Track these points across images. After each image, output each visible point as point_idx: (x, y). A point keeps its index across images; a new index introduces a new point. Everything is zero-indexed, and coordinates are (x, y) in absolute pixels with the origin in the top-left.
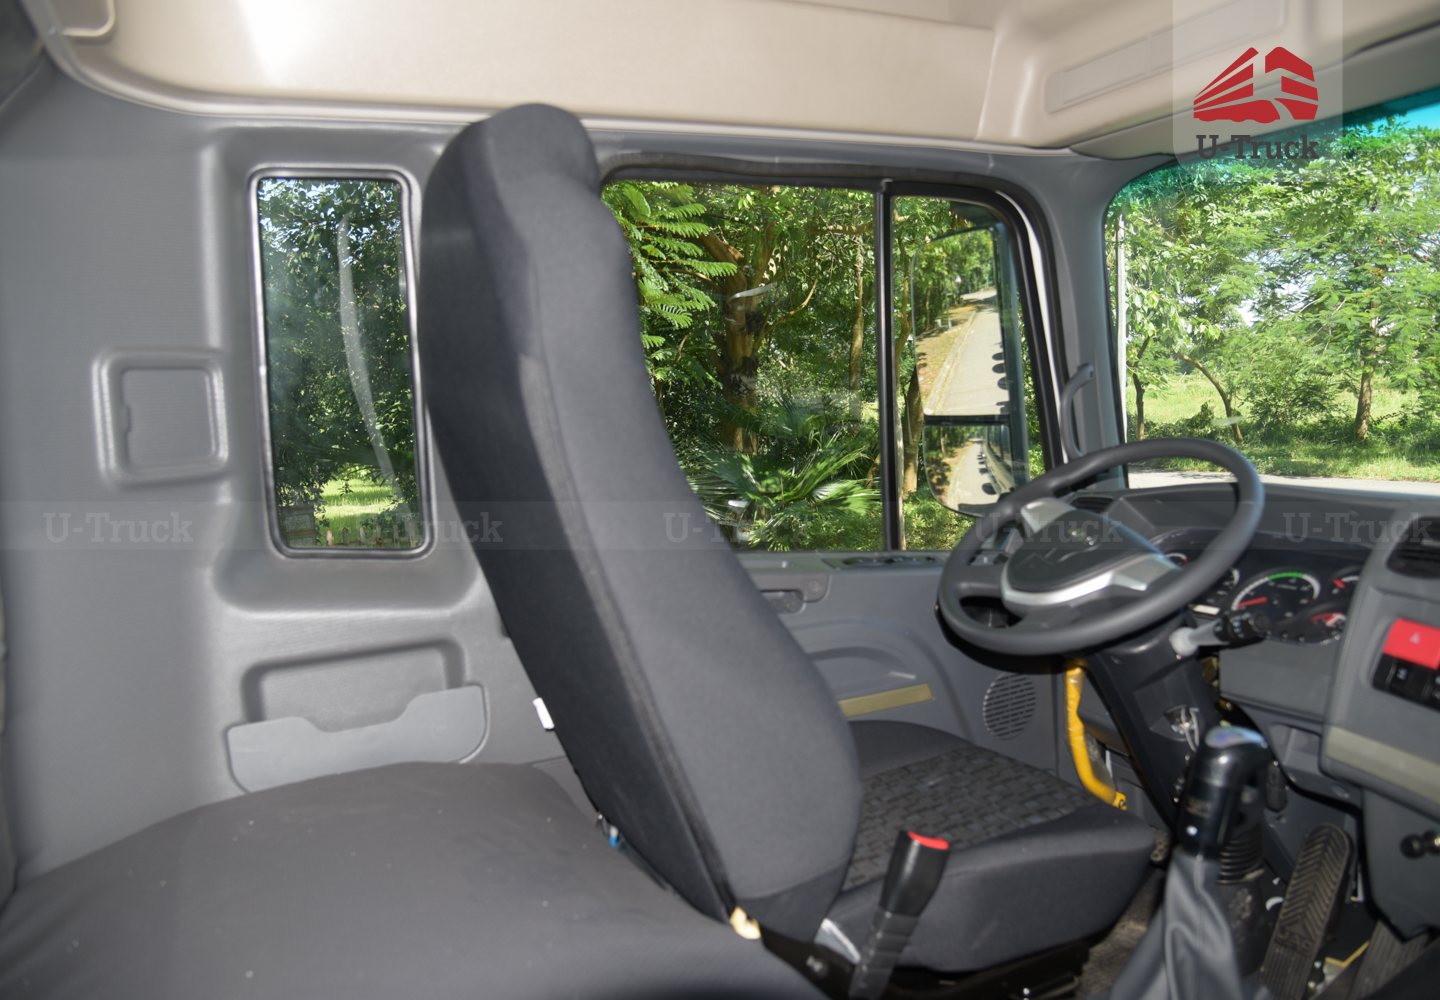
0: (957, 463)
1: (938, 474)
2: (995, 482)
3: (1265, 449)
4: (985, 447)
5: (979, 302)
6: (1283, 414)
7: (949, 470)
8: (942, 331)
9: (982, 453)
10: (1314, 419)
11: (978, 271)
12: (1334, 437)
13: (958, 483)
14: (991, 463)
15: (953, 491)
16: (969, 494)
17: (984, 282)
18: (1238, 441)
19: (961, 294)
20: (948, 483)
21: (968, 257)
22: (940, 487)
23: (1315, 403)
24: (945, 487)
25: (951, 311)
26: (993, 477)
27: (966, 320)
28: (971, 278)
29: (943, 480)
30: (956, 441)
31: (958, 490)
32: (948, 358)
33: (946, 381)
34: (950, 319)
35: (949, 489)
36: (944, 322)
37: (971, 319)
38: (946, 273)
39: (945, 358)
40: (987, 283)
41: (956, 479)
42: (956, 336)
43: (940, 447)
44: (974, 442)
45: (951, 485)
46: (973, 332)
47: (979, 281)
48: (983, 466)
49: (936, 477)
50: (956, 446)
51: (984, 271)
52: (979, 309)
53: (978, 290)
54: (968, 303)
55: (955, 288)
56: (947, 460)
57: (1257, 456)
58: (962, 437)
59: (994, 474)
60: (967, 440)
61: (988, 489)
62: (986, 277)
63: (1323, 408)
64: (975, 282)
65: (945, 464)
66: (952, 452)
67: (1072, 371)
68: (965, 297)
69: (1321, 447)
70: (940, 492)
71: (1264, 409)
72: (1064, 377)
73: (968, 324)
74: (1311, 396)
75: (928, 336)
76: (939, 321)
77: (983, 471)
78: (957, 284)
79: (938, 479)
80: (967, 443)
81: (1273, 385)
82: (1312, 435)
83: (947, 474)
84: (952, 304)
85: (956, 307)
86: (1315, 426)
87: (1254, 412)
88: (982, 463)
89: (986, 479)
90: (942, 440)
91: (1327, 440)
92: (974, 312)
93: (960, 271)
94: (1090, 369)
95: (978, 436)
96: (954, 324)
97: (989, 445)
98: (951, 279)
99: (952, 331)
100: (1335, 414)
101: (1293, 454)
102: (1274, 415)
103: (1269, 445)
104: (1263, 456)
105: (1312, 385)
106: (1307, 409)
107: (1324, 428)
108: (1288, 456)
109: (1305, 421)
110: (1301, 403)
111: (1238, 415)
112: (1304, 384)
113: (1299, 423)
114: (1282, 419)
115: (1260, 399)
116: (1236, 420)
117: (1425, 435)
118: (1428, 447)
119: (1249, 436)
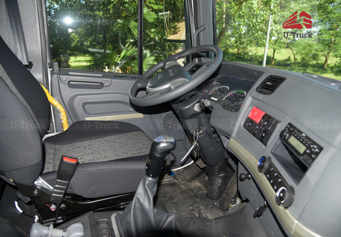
3: (301, 68)
6: (308, 61)
18: (296, 66)
23: (315, 58)
57: (299, 70)
63: (317, 60)
74: (315, 57)
81: (306, 53)
86: (314, 64)
87: (301, 59)
100: (319, 62)
101: (307, 70)
102: (305, 60)
103: (303, 67)
104: (300, 70)
105: (316, 54)
106: (313, 59)
107: (316, 65)
108: (306, 70)
109: (312, 63)
110: (312, 58)
111: (297, 59)
112: (314, 53)
113: (311, 63)
114: (307, 62)
115: (303, 56)
116: (296, 61)
117: (339, 69)
118: (339, 72)
119: (298, 65)
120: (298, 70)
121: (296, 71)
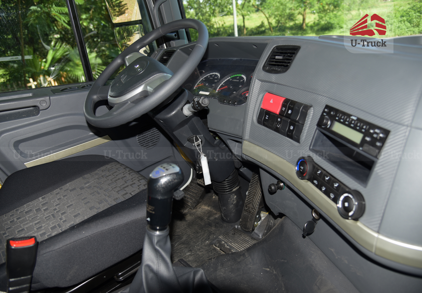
3: (279, 33)
10: (291, 24)
12: (296, 29)
18: (272, 32)
23: (292, 19)
63: (294, 21)
69: (294, 32)
74: (291, 17)
81: (280, 14)
82: (291, 28)
86: (292, 26)
87: (276, 22)
91: (295, 30)
100: (297, 22)
101: (286, 34)
102: (281, 23)
105: (291, 13)
106: (289, 20)
107: (294, 26)
112: (289, 13)
113: (288, 25)
114: (283, 24)
115: (277, 18)
116: (271, 25)
117: (319, 27)
118: (320, 30)
119: (274, 30)
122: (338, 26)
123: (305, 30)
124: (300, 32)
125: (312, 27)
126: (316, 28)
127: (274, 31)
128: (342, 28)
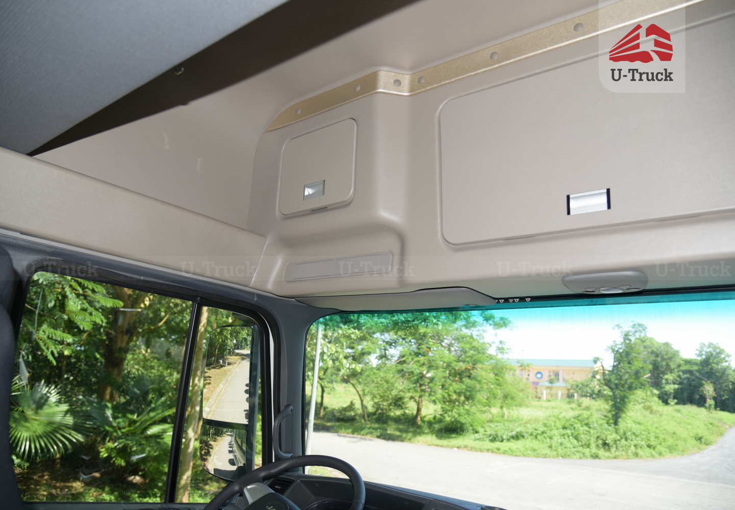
0: (217, 445)
1: (205, 449)
2: (236, 459)
3: (376, 425)
4: (233, 438)
5: (244, 355)
6: (386, 409)
7: (212, 448)
8: (222, 366)
9: (231, 442)
10: (398, 413)
11: (245, 339)
12: (406, 422)
13: (216, 457)
14: (235, 448)
15: (213, 461)
16: (221, 464)
17: (247, 345)
18: (365, 420)
19: (235, 349)
20: (210, 455)
21: (241, 331)
22: (205, 457)
23: (399, 405)
24: (208, 457)
25: (228, 357)
26: (235, 456)
27: (235, 363)
28: (242, 342)
29: (208, 453)
30: (218, 433)
31: (215, 461)
32: (223, 382)
33: (219, 394)
34: (227, 361)
35: (210, 459)
36: (224, 362)
37: (238, 363)
38: (229, 337)
39: (221, 381)
40: (249, 346)
41: (215, 454)
42: (229, 370)
43: (209, 435)
44: (228, 435)
45: (212, 457)
46: (237, 370)
47: (245, 344)
48: (231, 449)
49: (204, 451)
50: (218, 436)
51: (248, 340)
52: (243, 359)
53: (244, 349)
54: (238, 354)
55: (232, 345)
56: (212, 443)
57: (373, 429)
58: (222, 431)
59: (236, 454)
60: (224, 433)
61: (232, 462)
62: (249, 343)
63: (402, 408)
64: (243, 344)
65: (210, 445)
66: (215, 438)
67: (282, 408)
68: (237, 351)
69: (401, 427)
70: (205, 460)
71: (377, 406)
72: (278, 411)
73: (236, 365)
74: (398, 402)
75: (214, 368)
76: (221, 361)
77: (230, 452)
78: (234, 344)
79: (205, 452)
80: (224, 435)
81: (382, 394)
82: (397, 420)
83: (211, 450)
84: (229, 354)
85: (231, 356)
86: (399, 416)
87: (373, 407)
88: (230, 447)
89: (231, 456)
90: (211, 431)
91: (403, 424)
92: (240, 360)
93: (236, 337)
94: (291, 407)
95: (231, 432)
96: (229, 364)
97: (236, 438)
98: (231, 341)
99: (227, 368)
100: (407, 411)
101: (388, 429)
102: (382, 409)
103: (379, 424)
104: (375, 429)
105: (399, 396)
106: (396, 408)
107: (402, 417)
108: (386, 430)
109: (395, 414)
110: (393, 405)
111: (366, 407)
112: (396, 396)
113: (392, 414)
114: (384, 411)
115: (376, 400)
116: (365, 410)
117: (443, 425)
118: (443, 431)
119: (370, 418)
120: (371, 430)
121: (368, 431)
122: (471, 428)
123: (419, 427)
124: (412, 430)
125: (430, 424)
126: (437, 426)
127: (369, 421)
128: (477, 432)
